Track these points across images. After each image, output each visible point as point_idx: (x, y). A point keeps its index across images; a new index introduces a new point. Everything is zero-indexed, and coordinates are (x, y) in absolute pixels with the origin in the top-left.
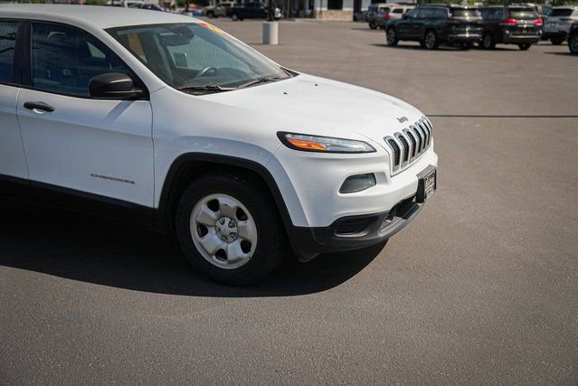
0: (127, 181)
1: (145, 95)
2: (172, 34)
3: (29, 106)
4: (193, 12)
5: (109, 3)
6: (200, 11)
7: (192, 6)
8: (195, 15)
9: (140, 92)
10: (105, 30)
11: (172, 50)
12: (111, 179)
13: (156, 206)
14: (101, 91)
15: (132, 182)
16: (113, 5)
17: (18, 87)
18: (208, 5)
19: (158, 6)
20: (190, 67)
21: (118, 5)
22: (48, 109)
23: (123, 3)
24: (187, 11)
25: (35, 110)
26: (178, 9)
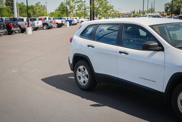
0: (153, 81)
1: (162, 49)
2: (173, 26)
3: (121, 52)
4: (173, 17)
5: (142, 15)
6: (176, 17)
7: (173, 15)
8: (175, 18)
9: (161, 48)
10: (149, 26)
11: (171, 33)
12: (147, 80)
13: (164, 91)
14: (146, 48)
15: (155, 82)
16: (143, 16)
17: (118, 46)
18: (180, 14)
19: (160, 16)
20: (178, 39)
21: (145, 16)
22: (127, 54)
23: (147, 15)
24: (171, 17)
25: (122, 54)
26: (167, 16)
